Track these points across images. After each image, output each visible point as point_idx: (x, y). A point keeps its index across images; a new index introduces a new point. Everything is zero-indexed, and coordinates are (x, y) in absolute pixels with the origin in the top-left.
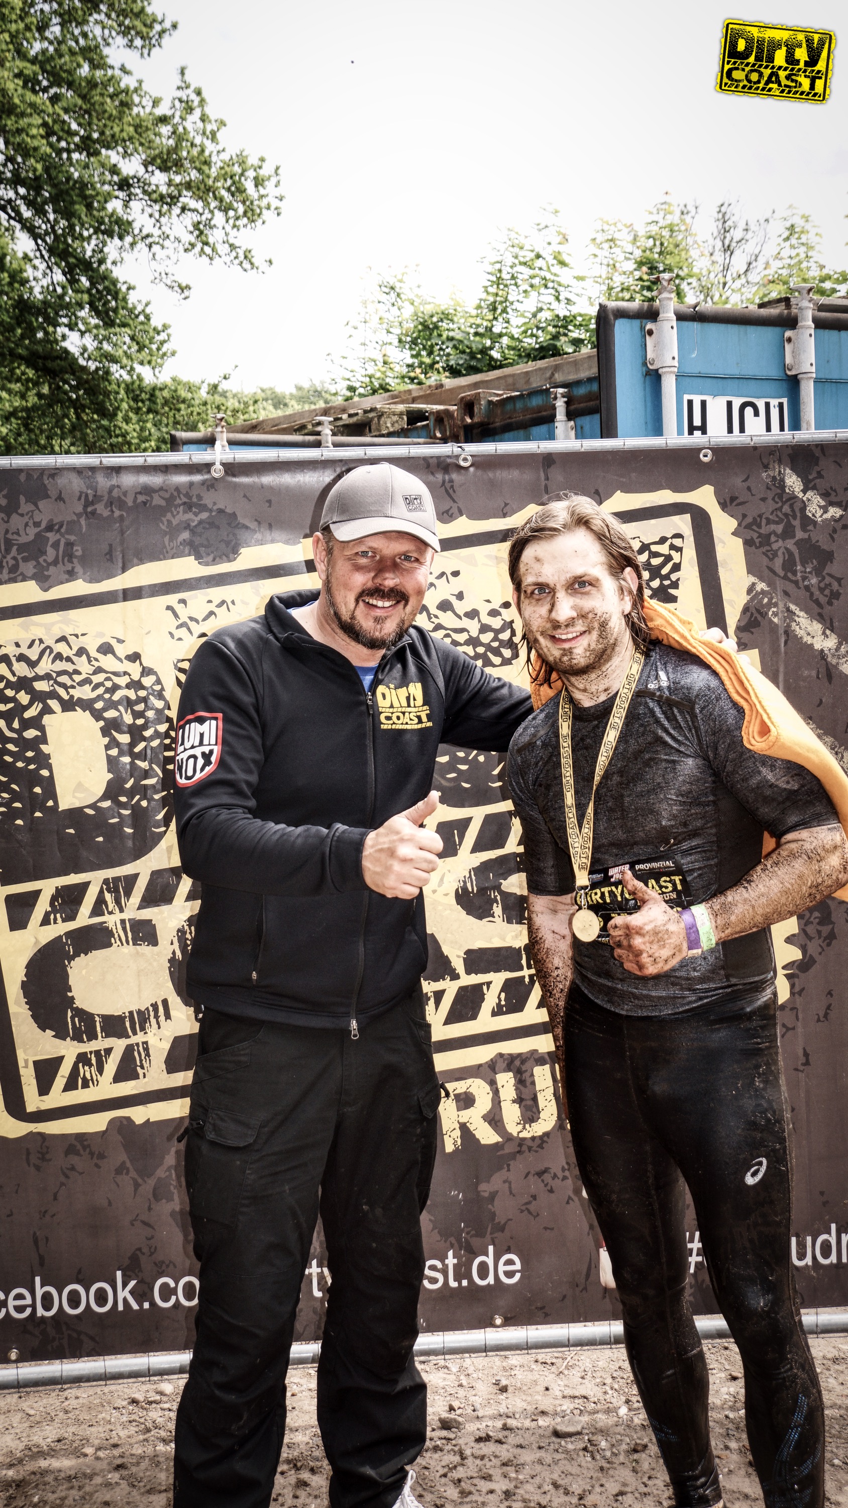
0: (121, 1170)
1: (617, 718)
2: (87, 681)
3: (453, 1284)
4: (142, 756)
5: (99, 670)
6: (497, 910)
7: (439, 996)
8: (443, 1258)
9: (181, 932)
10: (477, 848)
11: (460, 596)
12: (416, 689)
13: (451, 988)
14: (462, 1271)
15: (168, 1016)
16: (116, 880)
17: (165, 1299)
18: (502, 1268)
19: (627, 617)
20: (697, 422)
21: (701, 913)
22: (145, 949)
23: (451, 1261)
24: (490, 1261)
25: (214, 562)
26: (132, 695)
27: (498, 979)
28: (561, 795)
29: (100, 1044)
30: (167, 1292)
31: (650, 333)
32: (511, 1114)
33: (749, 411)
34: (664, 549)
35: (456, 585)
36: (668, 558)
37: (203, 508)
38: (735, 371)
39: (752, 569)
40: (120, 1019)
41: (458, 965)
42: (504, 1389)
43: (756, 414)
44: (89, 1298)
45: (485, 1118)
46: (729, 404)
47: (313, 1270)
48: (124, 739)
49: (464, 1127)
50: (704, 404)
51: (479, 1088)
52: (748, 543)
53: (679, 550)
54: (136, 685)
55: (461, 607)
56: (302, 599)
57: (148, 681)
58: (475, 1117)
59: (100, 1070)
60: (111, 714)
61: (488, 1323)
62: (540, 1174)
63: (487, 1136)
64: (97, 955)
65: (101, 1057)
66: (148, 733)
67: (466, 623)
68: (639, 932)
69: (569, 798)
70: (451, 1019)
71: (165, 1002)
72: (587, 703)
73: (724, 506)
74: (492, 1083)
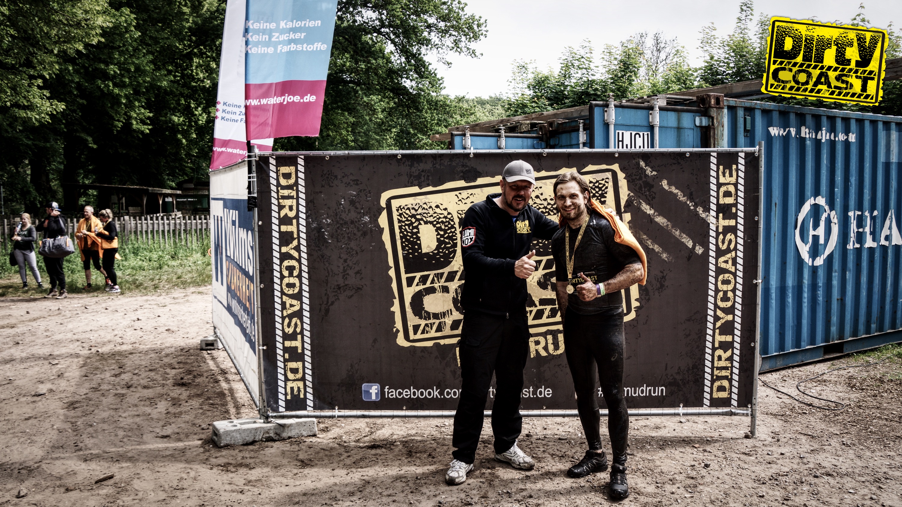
0: (436, 357)
1: (582, 232)
2: (432, 216)
3: (532, 396)
4: (447, 238)
5: (435, 213)
6: (549, 287)
7: (531, 311)
8: (529, 388)
9: (456, 290)
10: (544, 269)
11: (542, 194)
12: (527, 222)
13: (534, 310)
14: (534, 393)
15: (451, 314)
16: (438, 274)
17: (448, 395)
18: (546, 393)
19: (586, 205)
20: (620, 139)
21: (601, 285)
22: (446, 294)
23: (531, 389)
24: (543, 390)
25: (470, 182)
26: (444, 220)
27: (549, 308)
28: (565, 254)
29: (432, 321)
30: (448, 393)
31: (606, 111)
32: (551, 347)
33: (637, 136)
34: (603, 182)
35: (541, 191)
36: (604, 185)
37: (467, 166)
38: (633, 123)
39: (629, 190)
40: (438, 314)
41: (537, 303)
42: (545, 429)
43: (640, 137)
44: (426, 394)
45: (543, 348)
46: (631, 134)
47: (491, 389)
48: (442, 233)
49: (537, 350)
50: (623, 133)
51: (542, 339)
52: (628, 181)
53: (608, 182)
54: (446, 217)
55: (542, 197)
56: (496, 196)
57: (449, 216)
58: (540, 348)
59: (432, 329)
60: (438, 225)
61: (541, 408)
62: (559, 365)
63: (543, 353)
64: (432, 296)
65: (432, 325)
66: (449, 231)
67: (543, 202)
68: (584, 289)
69: (567, 254)
70: (534, 319)
71: (451, 310)
72: (574, 228)
73: (621, 170)
74: (546, 338)
